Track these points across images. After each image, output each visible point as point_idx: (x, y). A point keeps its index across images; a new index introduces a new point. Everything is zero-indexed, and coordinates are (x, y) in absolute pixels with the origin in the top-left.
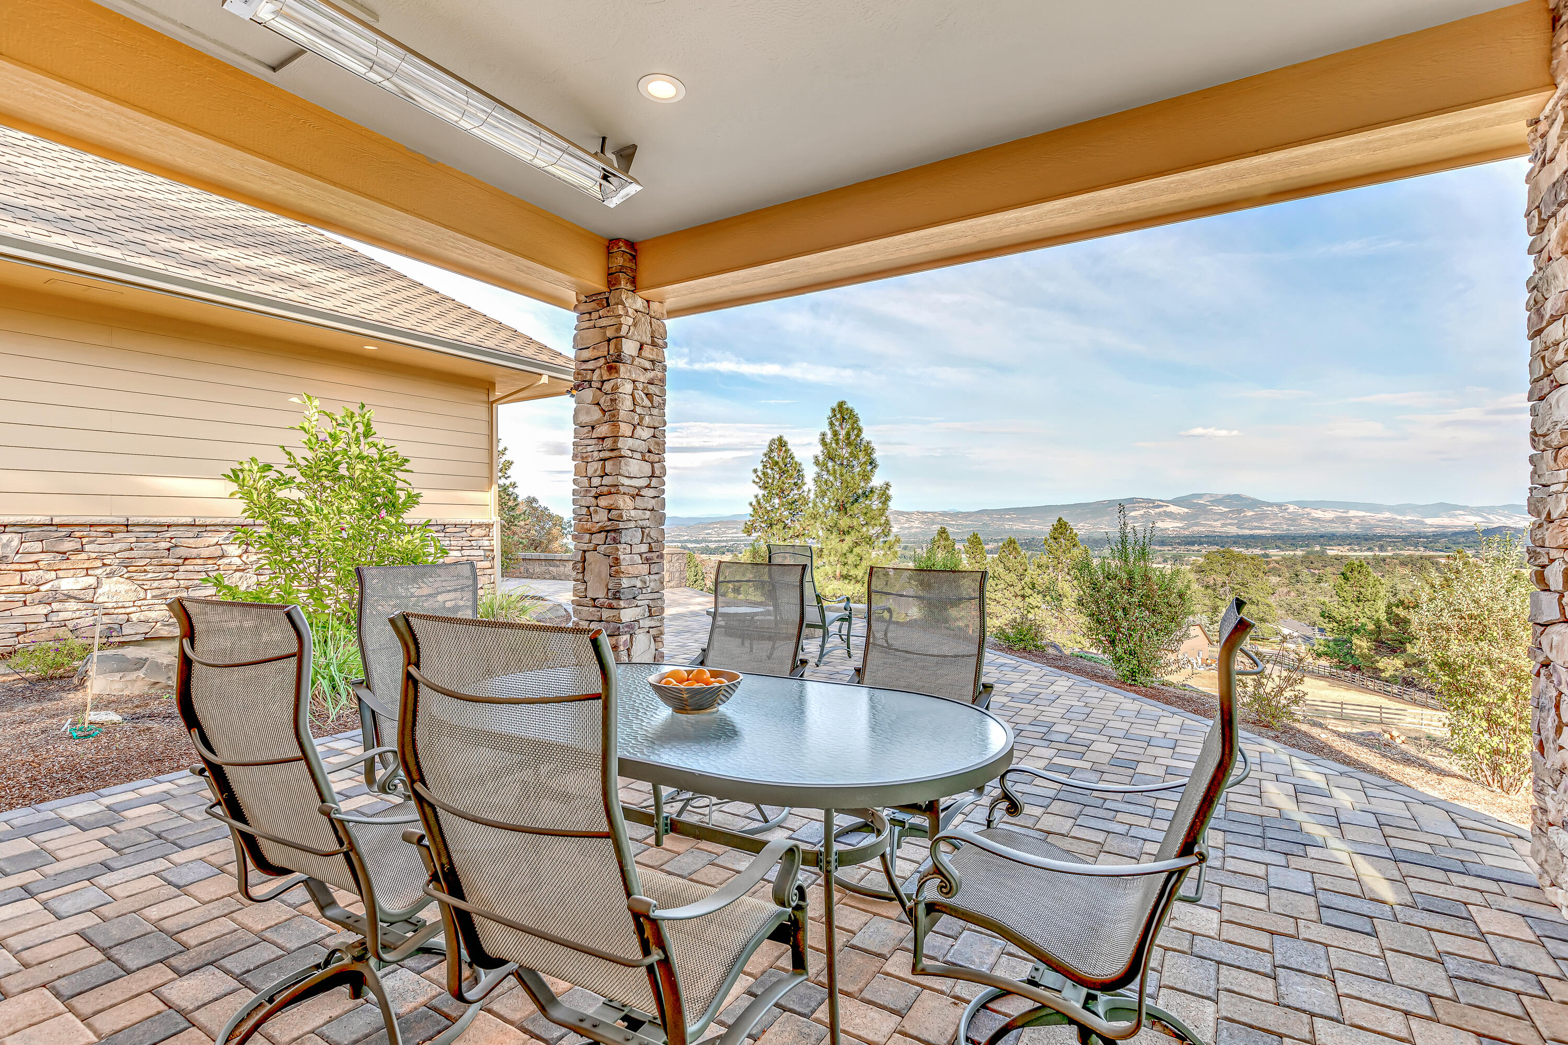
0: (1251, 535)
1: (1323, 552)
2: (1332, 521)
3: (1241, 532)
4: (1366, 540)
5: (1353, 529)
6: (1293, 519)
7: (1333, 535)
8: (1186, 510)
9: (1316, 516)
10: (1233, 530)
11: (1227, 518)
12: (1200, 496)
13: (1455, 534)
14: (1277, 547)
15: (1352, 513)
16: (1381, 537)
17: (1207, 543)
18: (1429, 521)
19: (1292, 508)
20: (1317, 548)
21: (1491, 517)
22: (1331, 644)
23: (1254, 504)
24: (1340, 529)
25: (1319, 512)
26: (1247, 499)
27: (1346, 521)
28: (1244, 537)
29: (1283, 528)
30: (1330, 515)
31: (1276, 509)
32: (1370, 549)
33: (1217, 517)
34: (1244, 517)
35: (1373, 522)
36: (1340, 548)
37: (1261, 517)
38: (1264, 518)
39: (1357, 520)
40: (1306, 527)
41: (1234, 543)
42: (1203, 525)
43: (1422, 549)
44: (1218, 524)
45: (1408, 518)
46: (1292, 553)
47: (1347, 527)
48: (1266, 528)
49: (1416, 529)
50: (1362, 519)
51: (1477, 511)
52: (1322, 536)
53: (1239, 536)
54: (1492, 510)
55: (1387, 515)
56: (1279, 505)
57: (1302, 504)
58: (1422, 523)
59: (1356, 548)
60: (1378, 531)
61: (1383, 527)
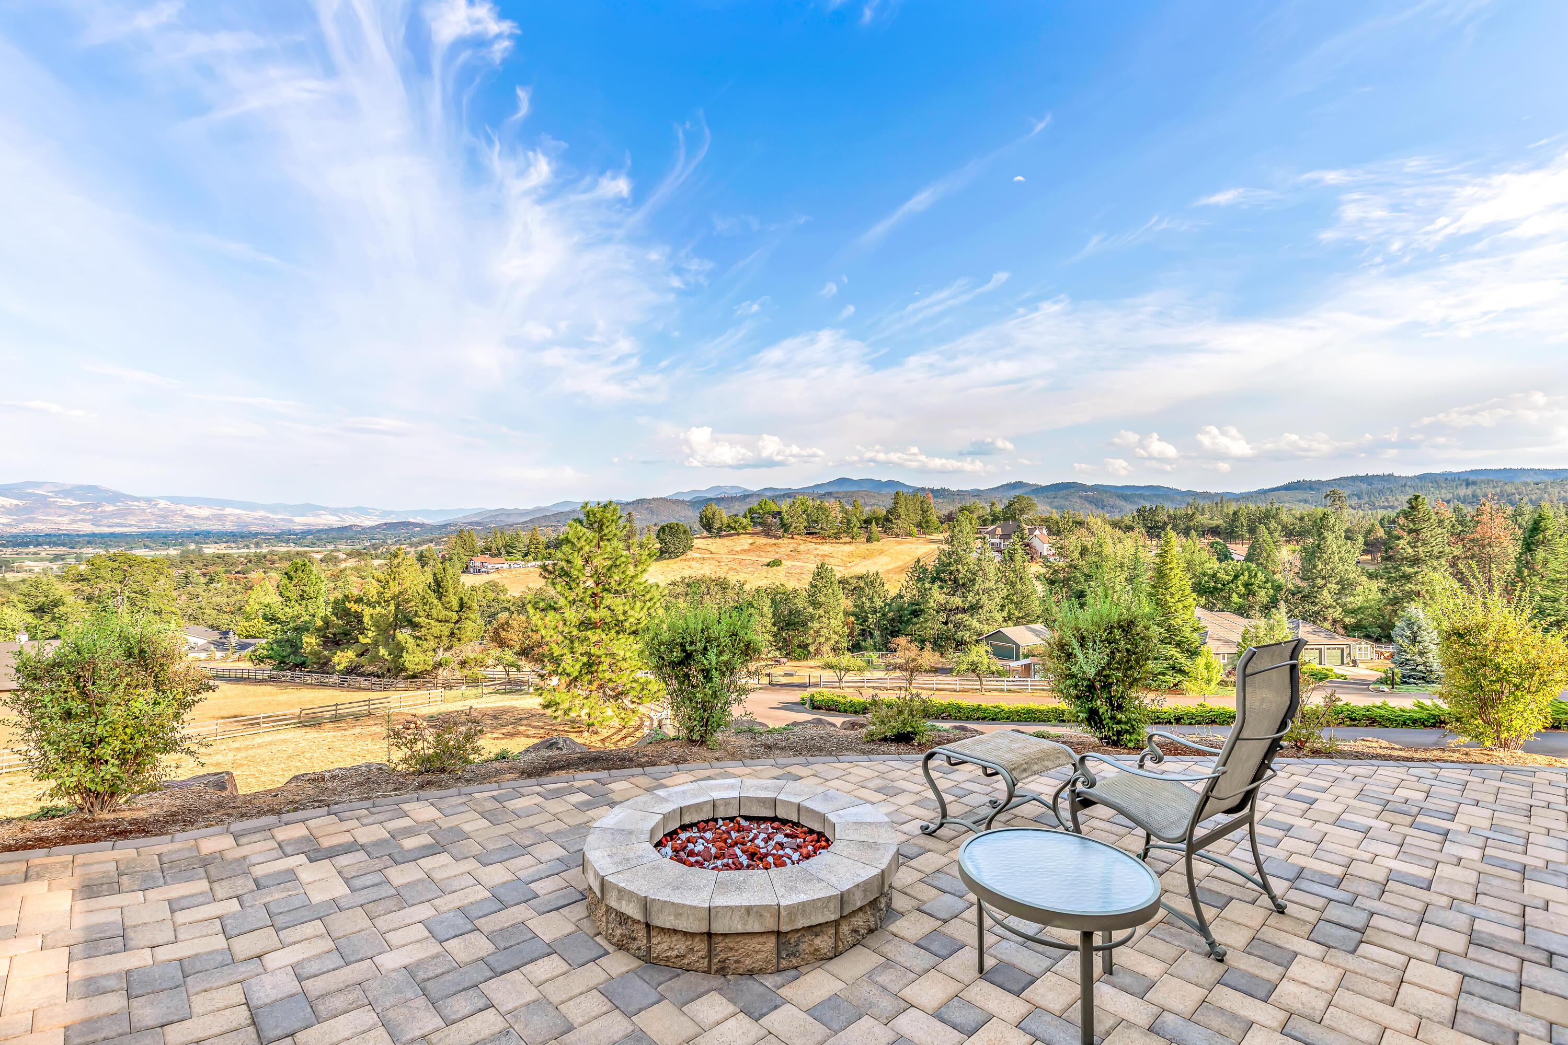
0: (111, 534)
1: (200, 550)
2: (208, 518)
3: (97, 530)
4: (242, 537)
5: (229, 527)
6: (164, 516)
7: (209, 533)
8: (15, 502)
9: (190, 513)
10: (87, 528)
11: (78, 513)
12: (38, 485)
13: (319, 531)
14: (146, 546)
15: (228, 511)
16: (256, 535)
17: (49, 544)
18: (297, 519)
19: (163, 504)
20: (192, 547)
21: (344, 517)
22: (275, 646)
23: (115, 497)
24: (216, 527)
25: (194, 508)
26: (106, 491)
27: (222, 518)
28: (102, 536)
29: (153, 526)
30: (205, 512)
31: (143, 505)
32: (247, 546)
33: (63, 511)
34: (102, 512)
35: (248, 520)
36: (216, 545)
37: (129, 512)
38: (129, 514)
39: (233, 518)
40: (179, 524)
41: (89, 542)
42: (42, 521)
43: (292, 545)
44: (65, 520)
45: (280, 516)
46: (164, 553)
47: (223, 525)
48: (130, 526)
49: (285, 527)
50: (238, 517)
51: (334, 512)
52: (196, 534)
53: (94, 535)
54: (345, 511)
55: (262, 513)
56: (148, 500)
57: (175, 500)
58: (292, 521)
59: (233, 545)
60: (253, 529)
61: (258, 525)
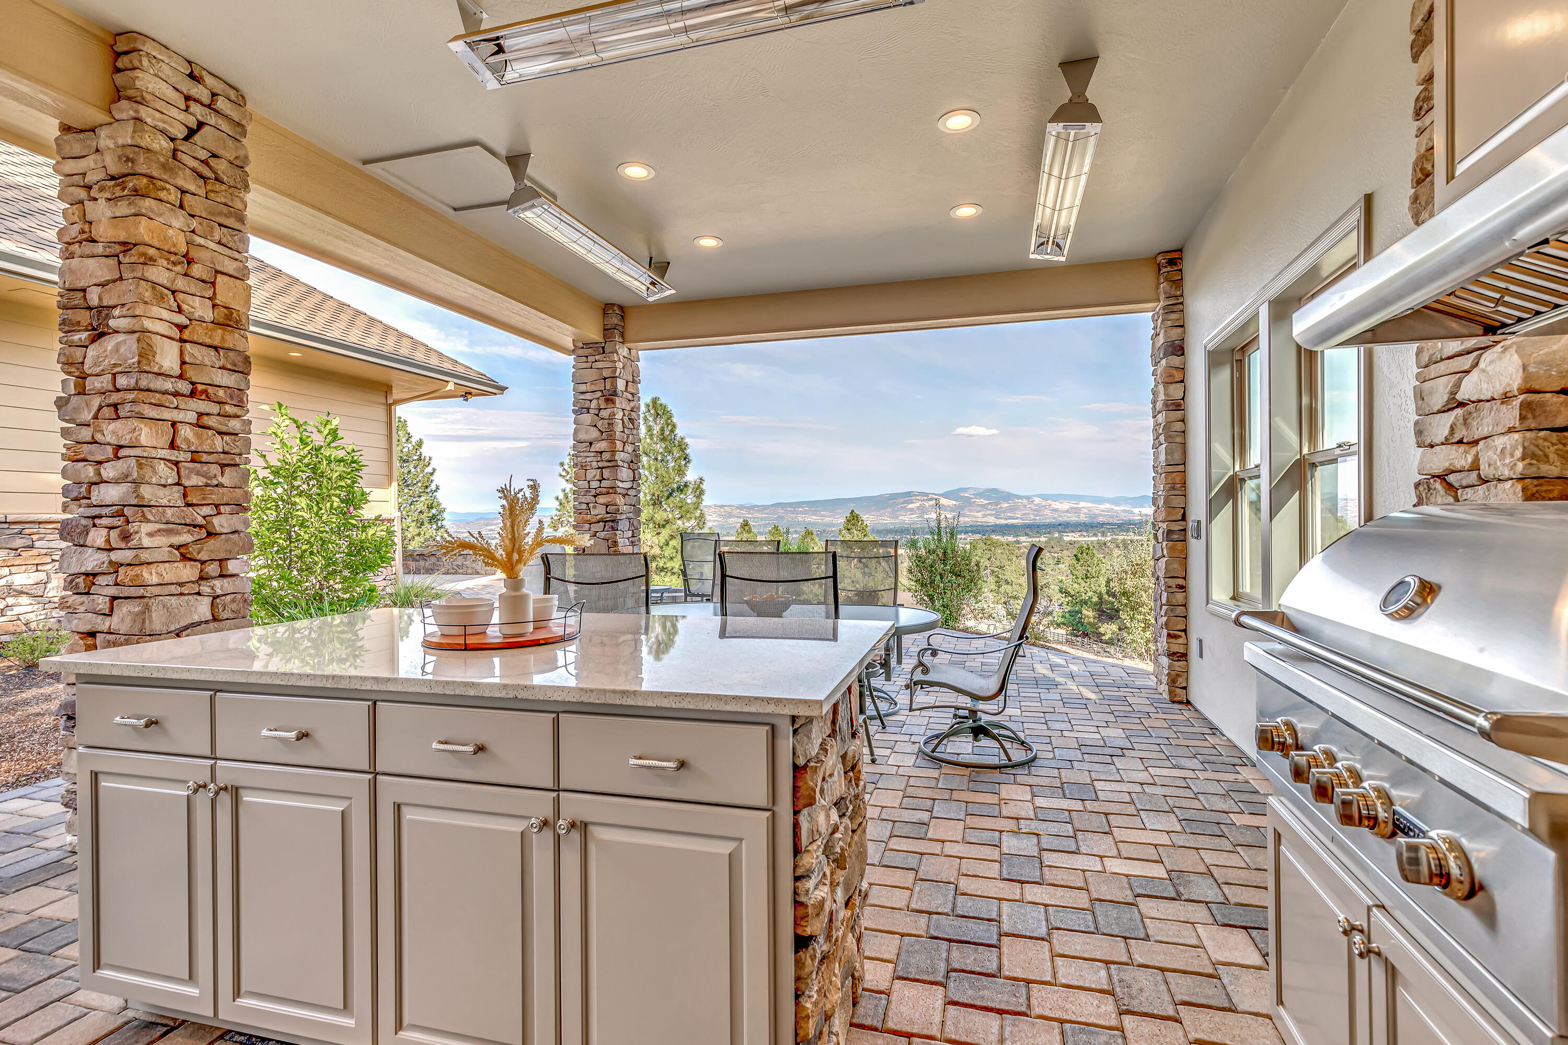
0: (1006, 525)
1: (1061, 538)
2: (1067, 511)
3: (999, 522)
4: (1092, 527)
5: (1083, 518)
6: (1038, 510)
7: (1068, 523)
8: (954, 503)
9: (1056, 507)
10: (992, 520)
11: (987, 509)
12: (965, 490)
14: (1027, 535)
15: (1082, 504)
16: (1102, 525)
17: (971, 532)
18: (1136, 511)
19: (1037, 500)
20: (1056, 535)
22: (1067, 615)
23: (1008, 497)
24: (1073, 518)
25: (1057, 503)
26: (1002, 492)
27: (1077, 511)
28: (1001, 526)
29: (1031, 519)
30: (1065, 506)
31: (1025, 501)
32: (1095, 535)
33: (979, 508)
34: (1000, 508)
35: (1097, 512)
36: (1073, 534)
37: (1013, 509)
38: (1016, 509)
39: (1085, 511)
40: (1048, 517)
41: (993, 531)
42: (968, 516)
43: (1131, 534)
44: (980, 514)
45: (1122, 508)
46: (1037, 540)
47: (1079, 516)
48: (1017, 518)
49: (1125, 517)
50: (1089, 509)
52: (1060, 525)
53: (997, 526)
55: (1107, 506)
56: (1028, 498)
57: (1044, 497)
58: (1131, 512)
59: (1085, 534)
60: (1101, 519)
61: (1105, 516)
